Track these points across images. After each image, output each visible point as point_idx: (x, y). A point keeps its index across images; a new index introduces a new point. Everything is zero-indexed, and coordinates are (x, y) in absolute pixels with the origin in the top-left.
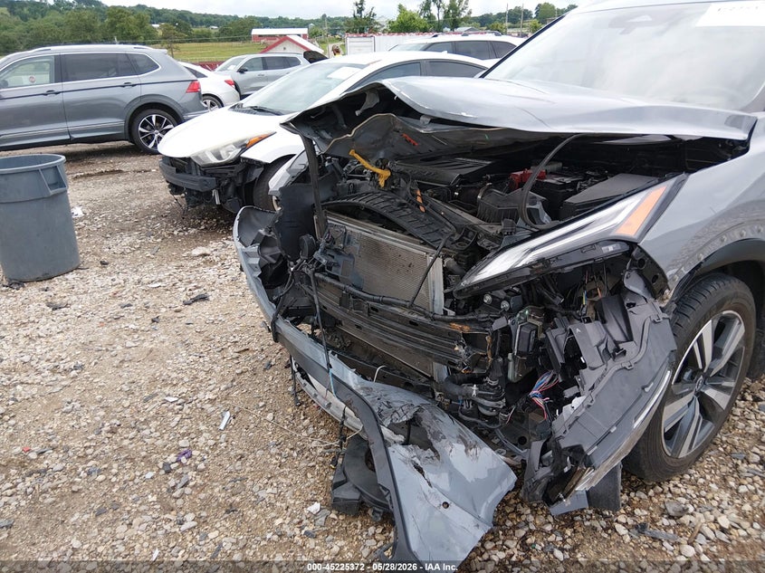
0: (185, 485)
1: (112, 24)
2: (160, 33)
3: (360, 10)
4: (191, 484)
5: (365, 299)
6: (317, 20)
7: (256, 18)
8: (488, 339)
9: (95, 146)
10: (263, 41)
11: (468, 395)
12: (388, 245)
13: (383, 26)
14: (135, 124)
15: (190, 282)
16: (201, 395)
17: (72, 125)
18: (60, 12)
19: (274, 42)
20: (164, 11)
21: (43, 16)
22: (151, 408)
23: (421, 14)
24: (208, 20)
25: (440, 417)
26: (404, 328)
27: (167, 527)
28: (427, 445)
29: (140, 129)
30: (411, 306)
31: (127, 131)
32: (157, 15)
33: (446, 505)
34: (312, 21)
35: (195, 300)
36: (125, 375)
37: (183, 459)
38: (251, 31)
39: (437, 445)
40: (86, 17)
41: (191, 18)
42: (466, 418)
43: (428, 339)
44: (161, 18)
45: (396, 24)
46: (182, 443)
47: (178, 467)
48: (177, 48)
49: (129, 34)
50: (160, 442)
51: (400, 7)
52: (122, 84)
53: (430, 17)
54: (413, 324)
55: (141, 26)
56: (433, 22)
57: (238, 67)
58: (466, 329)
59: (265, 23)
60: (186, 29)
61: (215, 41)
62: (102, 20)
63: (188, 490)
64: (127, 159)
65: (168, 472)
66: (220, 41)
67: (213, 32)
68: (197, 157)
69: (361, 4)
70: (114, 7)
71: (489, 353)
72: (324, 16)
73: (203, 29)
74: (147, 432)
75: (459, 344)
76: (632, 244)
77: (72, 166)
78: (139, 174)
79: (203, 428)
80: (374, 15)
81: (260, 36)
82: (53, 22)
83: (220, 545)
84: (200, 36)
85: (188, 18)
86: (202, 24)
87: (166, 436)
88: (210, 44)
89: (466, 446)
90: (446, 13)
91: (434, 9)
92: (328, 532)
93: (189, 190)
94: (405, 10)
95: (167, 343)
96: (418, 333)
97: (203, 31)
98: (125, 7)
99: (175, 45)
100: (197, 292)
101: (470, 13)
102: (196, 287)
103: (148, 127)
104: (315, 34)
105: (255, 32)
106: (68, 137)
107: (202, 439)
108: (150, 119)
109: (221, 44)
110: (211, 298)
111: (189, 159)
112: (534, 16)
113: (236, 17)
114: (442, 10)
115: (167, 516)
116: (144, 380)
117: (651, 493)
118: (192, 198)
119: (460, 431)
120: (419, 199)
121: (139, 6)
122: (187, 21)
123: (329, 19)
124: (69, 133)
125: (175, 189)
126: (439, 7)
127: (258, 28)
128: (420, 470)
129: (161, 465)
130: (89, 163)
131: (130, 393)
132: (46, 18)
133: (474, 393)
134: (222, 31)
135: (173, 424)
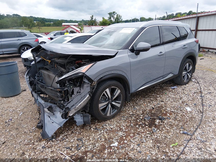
0: (9, 125)
1: (23, 21)
2: (36, 24)
3: (92, 19)
4: (10, 125)
5: (45, 86)
6: (81, 21)
7: (64, 20)
8: (63, 92)
9: (11, 55)
10: (65, 26)
11: (61, 103)
12: (50, 75)
13: (98, 23)
14: (21, 50)
15: (24, 87)
16: (17, 110)
17: (4, 50)
18: (8, 18)
19: (67, 27)
20: (38, 18)
21: (3, 19)
22: (6, 112)
23: (108, 20)
24: (50, 20)
25: (57, 108)
26: (50, 91)
27: (3, 132)
28: (53, 113)
29: (22, 51)
30: (51, 86)
31: (18, 51)
32: (36, 19)
33: (53, 123)
34: (79, 21)
35: (23, 91)
36: (2, 106)
37: (10, 121)
38: (62, 24)
39: (55, 113)
40: (15, 19)
41: (45, 20)
42: (61, 108)
43: (54, 93)
44: (37, 20)
45: (102, 22)
46: (10, 118)
47: (8, 122)
48: (41, 28)
49: (27, 24)
50: (6, 118)
51: (103, 18)
52: (17, 39)
53: (111, 21)
54: (51, 90)
55: (31, 22)
56: (112, 22)
57: (54, 34)
58: (60, 90)
59: (66, 21)
60: (44, 23)
61: (52, 26)
62: (20, 20)
63: (9, 126)
64: (18, 58)
65: (6, 123)
66: (53, 26)
67: (51, 24)
68: (29, 58)
69: (92, 17)
70: (23, 17)
71: (64, 94)
72: (83, 20)
73: (49, 23)
74: (4, 116)
75: (58, 93)
76: (84, 73)
77: (3, 61)
78: (20, 62)
79: (16, 115)
80: (96, 20)
81: (65, 25)
82: (6, 21)
83: (13, 134)
84: (48, 25)
85: (44, 20)
86: (48, 22)
87: (7, 117)
88: (50, 27)
89: (60, 112)
90: (115, 20)
91: (112, 19)
92: (35, 132)
93: (28, 66)
94: (104, 19)
95: (13, 100)
96: (53, 91)
97: (48, 24)
98: (26, 17)
99: (40, 27)
100: (24, 89)
101: (122, 20)
102: (24, 88)
103: (24, 50)
104: (80, 25)
105: (63, 24)
106: (2, 53)
107: (15, 117)
108: (25, 48)
109: (53, 27)
110: (27, 90)
111: (27, 58)
112: (140, 20)
113: (58, 20)
114: (114, 19)
115: (3, 130)
116: (6, 107)
117: (102, 123)
118: (28, 68)
119: (60, 110)
120: (56, 66)
121: (31, 16)
122: (44, 21)
123: (84, 21)
124: (3, 52)
125: (25, 66)
126: (113, 18)
127: (64, 23)
128: (50, 117)
129: (5, 122)
130: (8, 60)
131: (2, 109)
132: (4, 19)
133: (62, 102)
134: (54, 24)
135: (10, 115)
